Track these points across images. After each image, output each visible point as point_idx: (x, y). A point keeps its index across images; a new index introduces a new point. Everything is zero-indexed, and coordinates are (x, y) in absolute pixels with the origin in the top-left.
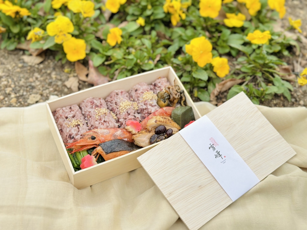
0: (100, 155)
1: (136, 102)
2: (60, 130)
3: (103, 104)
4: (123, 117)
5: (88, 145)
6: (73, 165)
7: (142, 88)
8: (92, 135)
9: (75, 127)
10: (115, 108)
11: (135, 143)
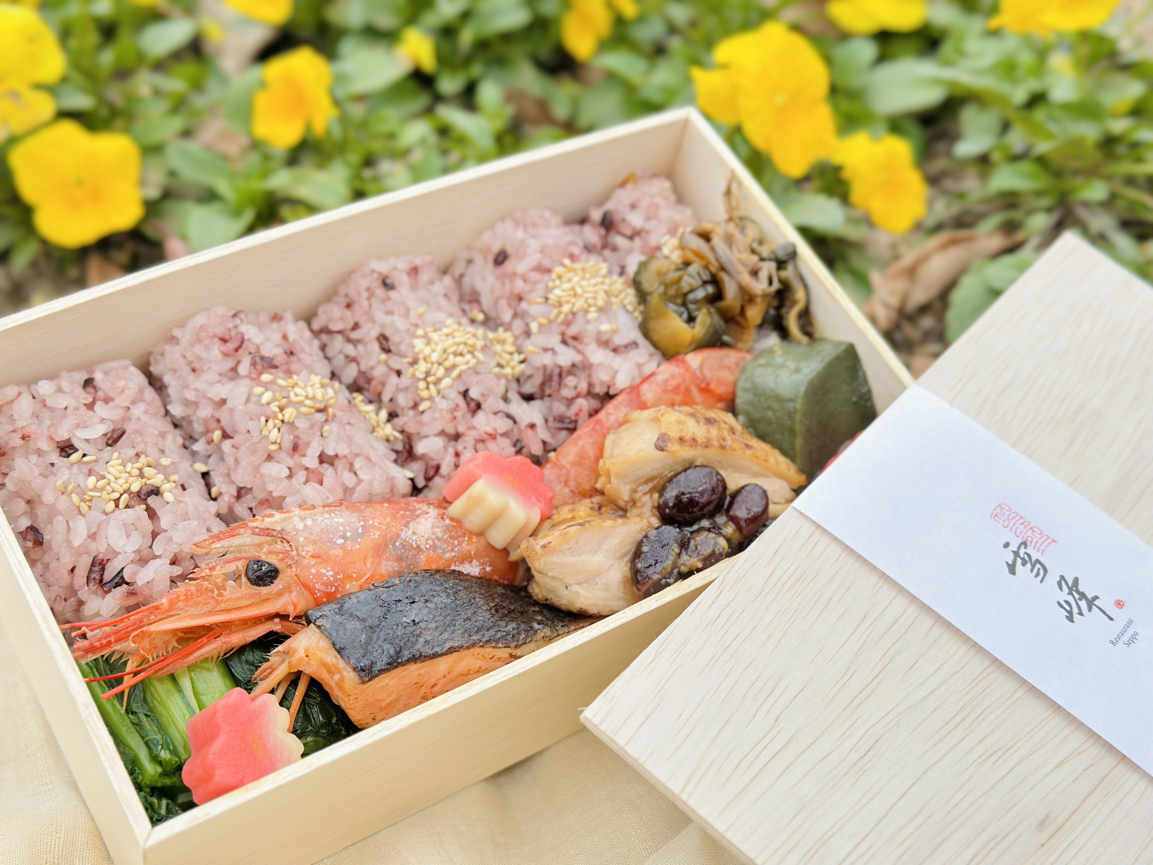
0: (315, 685)
1: (508, 328)
2: (22, 536)
3: (303, 351)
4: (437, 427)
5: (226, 626)
6: (131, 773)
7: (534, 244)
8: (254, 553)
9: (127, 507)
10: (378, 372)
11: (537, 591)
